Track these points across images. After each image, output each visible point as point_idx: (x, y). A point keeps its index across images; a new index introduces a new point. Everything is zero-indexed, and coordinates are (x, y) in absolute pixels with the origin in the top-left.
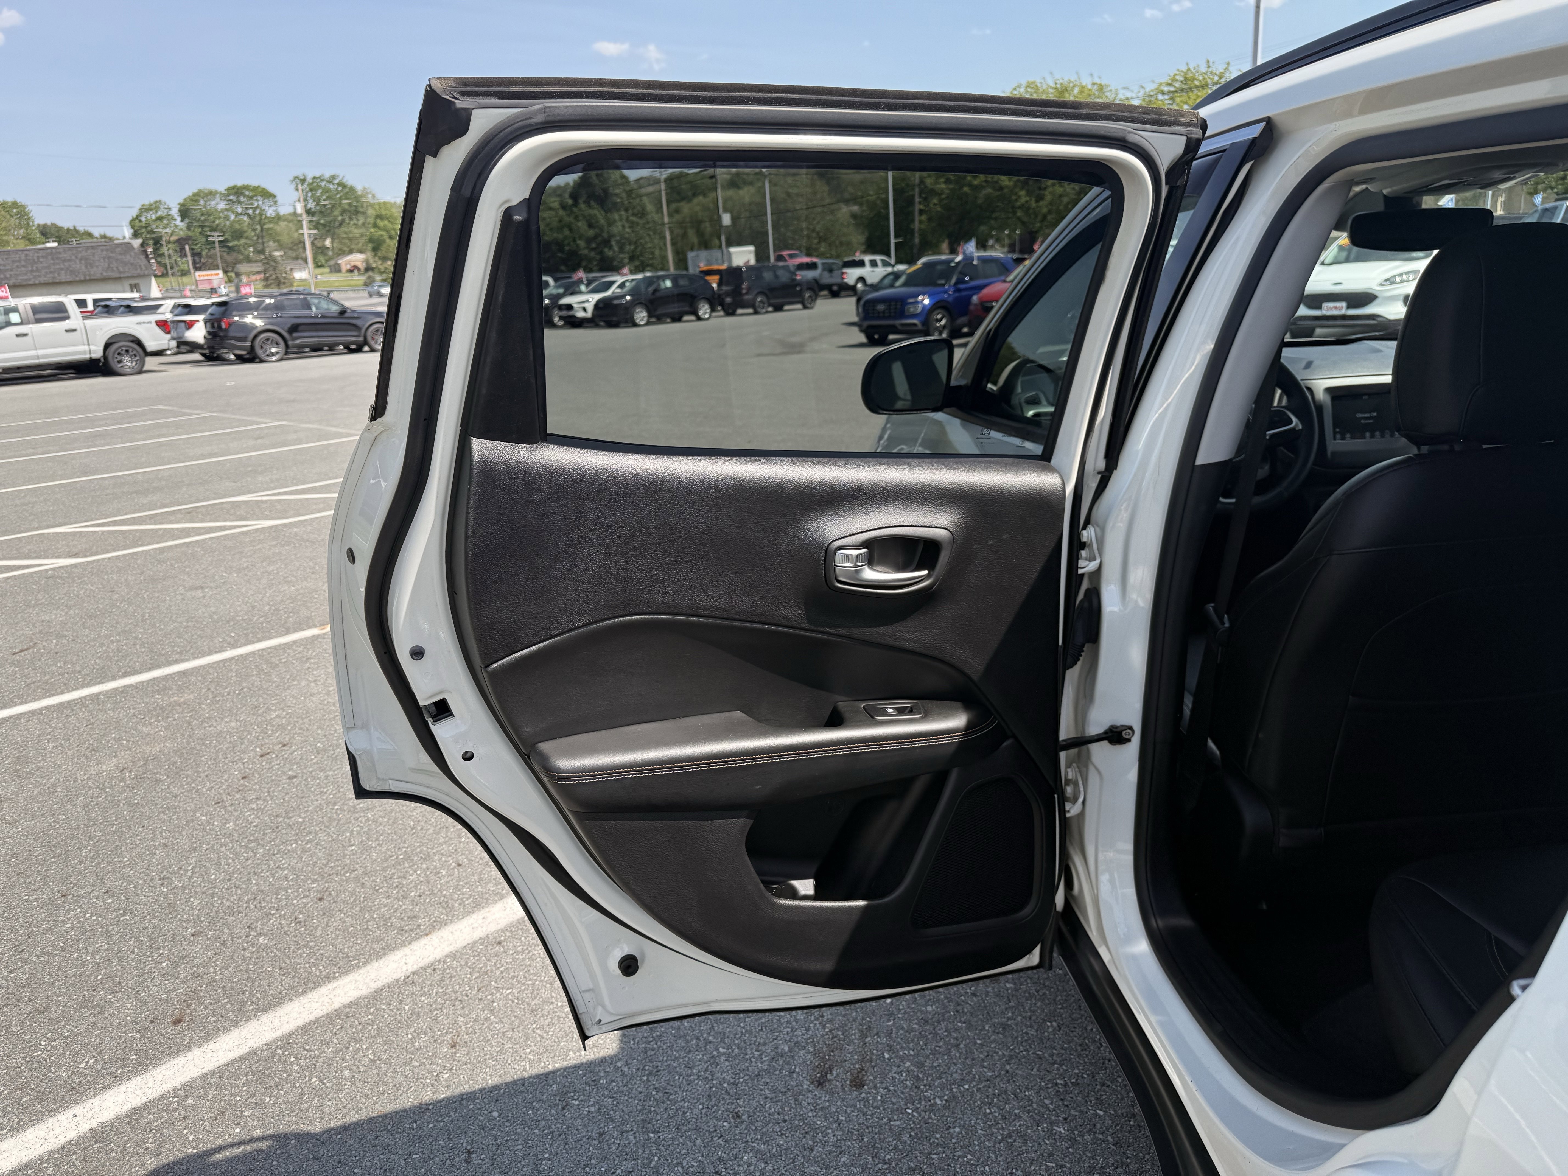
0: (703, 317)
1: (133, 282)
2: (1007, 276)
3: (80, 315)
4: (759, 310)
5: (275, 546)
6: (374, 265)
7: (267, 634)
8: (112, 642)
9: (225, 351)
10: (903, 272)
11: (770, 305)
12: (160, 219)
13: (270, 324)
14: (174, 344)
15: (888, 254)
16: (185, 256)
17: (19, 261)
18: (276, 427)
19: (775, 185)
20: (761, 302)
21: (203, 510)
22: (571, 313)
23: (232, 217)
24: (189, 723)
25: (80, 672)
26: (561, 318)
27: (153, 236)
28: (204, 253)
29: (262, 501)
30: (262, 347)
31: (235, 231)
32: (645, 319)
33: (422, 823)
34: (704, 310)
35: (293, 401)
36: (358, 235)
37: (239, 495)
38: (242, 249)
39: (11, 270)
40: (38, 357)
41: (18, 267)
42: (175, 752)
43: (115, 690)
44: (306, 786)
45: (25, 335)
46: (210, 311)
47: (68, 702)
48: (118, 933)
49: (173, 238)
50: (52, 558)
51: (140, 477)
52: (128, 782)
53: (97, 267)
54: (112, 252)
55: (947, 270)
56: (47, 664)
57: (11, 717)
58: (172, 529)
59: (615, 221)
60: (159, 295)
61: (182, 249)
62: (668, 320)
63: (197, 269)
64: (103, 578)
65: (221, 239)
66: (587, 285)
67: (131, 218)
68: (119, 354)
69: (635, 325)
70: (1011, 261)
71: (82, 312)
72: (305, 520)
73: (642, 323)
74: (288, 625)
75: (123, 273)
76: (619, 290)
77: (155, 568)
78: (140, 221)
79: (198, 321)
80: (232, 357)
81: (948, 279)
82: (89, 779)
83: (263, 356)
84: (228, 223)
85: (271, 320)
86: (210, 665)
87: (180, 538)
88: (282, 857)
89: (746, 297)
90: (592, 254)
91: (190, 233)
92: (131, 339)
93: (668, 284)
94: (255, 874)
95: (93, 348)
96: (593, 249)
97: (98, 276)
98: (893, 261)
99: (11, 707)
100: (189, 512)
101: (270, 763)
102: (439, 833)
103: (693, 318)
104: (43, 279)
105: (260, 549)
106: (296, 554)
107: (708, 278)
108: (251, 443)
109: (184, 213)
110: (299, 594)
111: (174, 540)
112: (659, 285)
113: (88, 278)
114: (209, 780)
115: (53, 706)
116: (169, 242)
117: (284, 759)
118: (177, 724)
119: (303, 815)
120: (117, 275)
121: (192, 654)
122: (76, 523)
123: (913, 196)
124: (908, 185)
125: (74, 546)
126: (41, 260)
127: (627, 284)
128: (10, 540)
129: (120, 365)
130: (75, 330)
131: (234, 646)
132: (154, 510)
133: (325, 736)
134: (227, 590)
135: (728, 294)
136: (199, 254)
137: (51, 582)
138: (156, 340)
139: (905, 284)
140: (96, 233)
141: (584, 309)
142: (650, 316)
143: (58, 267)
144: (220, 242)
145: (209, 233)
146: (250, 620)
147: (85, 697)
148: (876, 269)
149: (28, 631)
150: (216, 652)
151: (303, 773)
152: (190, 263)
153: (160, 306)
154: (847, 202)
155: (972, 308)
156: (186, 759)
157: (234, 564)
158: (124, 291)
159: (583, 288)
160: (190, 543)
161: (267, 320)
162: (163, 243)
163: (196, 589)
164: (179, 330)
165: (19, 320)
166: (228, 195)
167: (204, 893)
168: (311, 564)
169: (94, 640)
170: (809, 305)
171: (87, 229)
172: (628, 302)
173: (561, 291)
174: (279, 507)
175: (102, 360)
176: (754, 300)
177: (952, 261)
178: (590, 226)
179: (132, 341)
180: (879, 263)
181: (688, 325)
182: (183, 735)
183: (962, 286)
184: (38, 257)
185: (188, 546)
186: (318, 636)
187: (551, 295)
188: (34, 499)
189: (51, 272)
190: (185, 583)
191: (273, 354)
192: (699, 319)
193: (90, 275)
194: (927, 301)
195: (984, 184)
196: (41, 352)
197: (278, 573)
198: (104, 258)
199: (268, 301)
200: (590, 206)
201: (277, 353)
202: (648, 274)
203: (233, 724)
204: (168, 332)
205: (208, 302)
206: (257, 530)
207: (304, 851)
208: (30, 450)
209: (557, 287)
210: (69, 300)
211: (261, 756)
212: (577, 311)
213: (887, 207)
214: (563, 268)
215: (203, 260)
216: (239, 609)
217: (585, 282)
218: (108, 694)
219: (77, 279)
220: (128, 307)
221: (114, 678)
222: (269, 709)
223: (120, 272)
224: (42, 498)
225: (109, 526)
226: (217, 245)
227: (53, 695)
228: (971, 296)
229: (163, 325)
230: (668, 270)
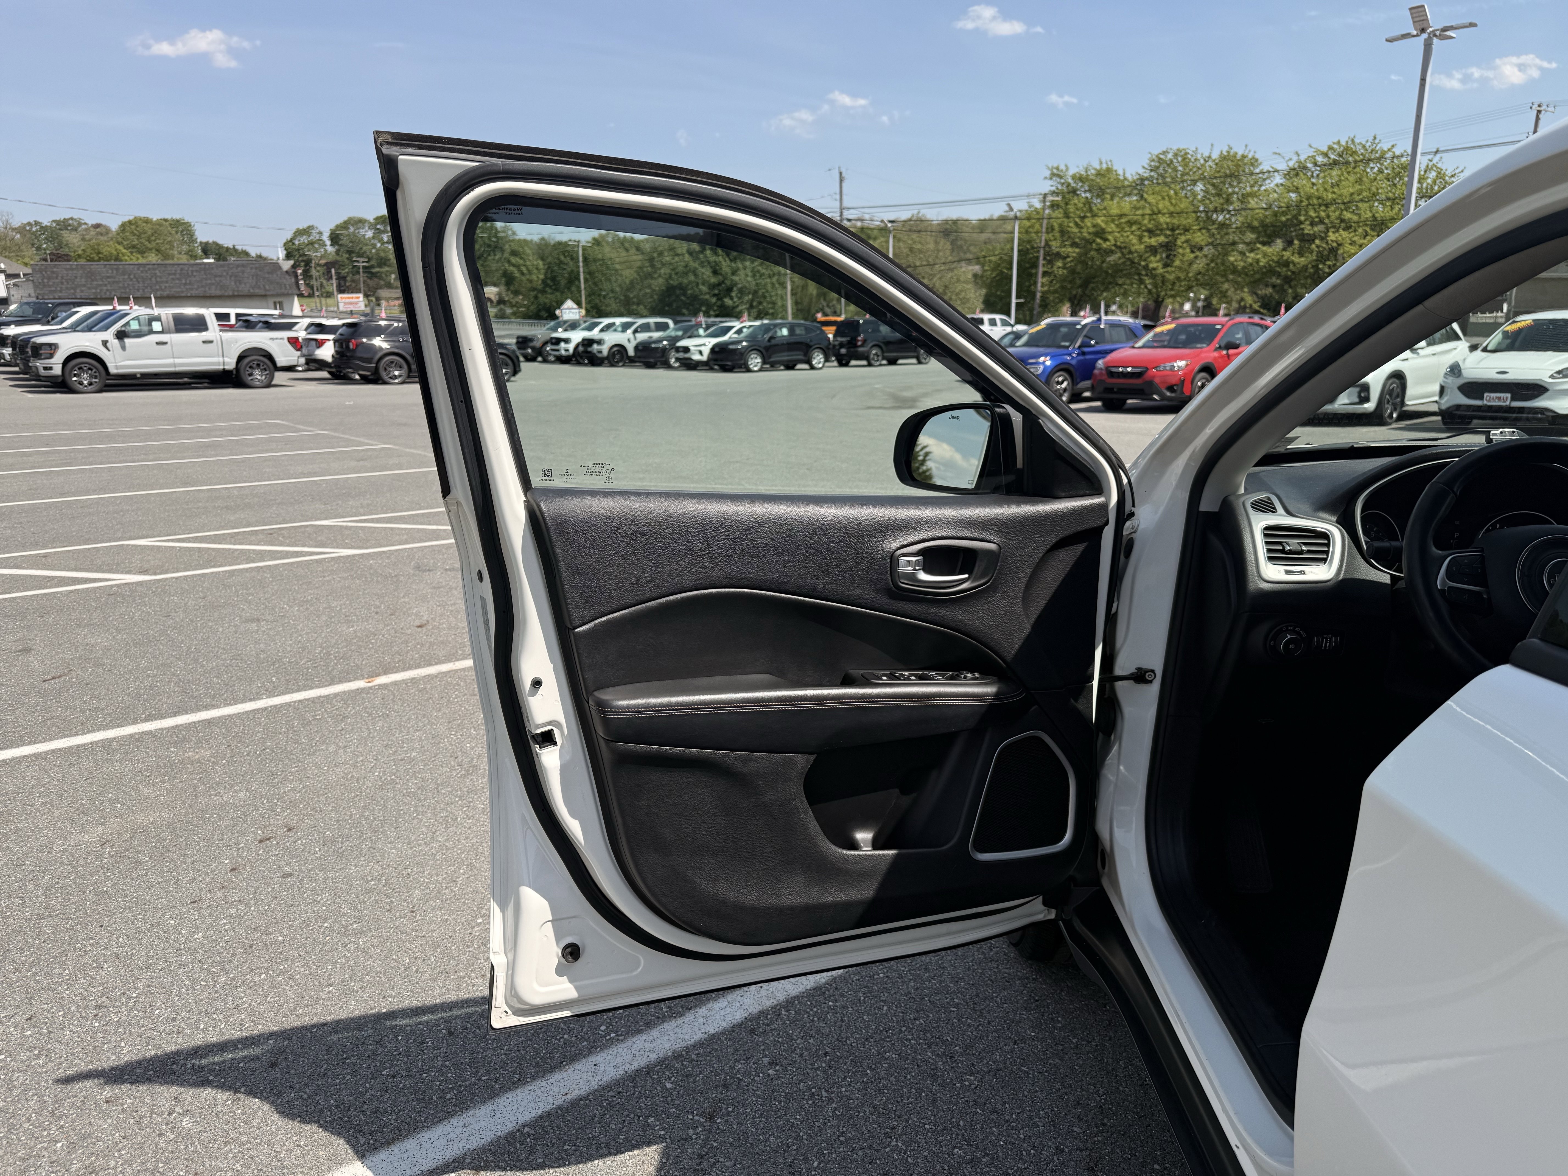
0: (816, 366)
1: (277, 300)
2: (1136, 342)
3: (217, 328)
4: (873, 362)
5: (345, 579)
6: (506, 299)
7: (310, 682)
8: (148, 676)
9: (350, 370)
10: (1025, 333)
11: (883, 358)
12: (312, 243)
13: (397, 347)
14: (302, 361)
15: (1008, 314)
16: (331, 278)
17: (175, 274)
18: (381, 449)
19: (899, 240)
20: (876, 354)
21: (285, 532)
22: (687, 355)
23: (379, 245)
24: (195, 787)
25: (103, 709)
26: (677, 359)
27: (305, 258)
28: (348, 279)
29: (346, 527)
30: (385, 369)
31: (382, 259)
32: (759, 365)
33: (419, 962)
34: (818, 359)
35: (405, 425)
36: (494, 269)
37: (326, 519)
38: (383, 275)
39: (167, 282)
40: (175, 365)
41: (173, 279)
42: (169, 825)
43: (132, 736)
44: (299, 889)
45: (165, 343)
46: (340, 331)
47: (78, 746)
48: (22, 1084)
49: (323, 262)
50: (122, 573)
51: (236, 492)
52: (105, 861)
53: (245, 284)
54: (260, 271)
55: (1072, 332)
56: (73, 697)
57: (13, 759)
58: (249, 550)
59: (738, 269)
60: (300, 314)
61: (329, 272)
62: (782, 368)
63: (341, 291)
64: (163, 600)
65: (365, 264)
66: (706, 329)
67: (285, 241)
68: (250, 367)
69: (749, 370)
70: (1141, 328)
71: (219, 325)
72: (384, 552)
73: (756, 369)
74: (335, 673)
75: (269, 291)
76: (736, 336)
77: (218, 594)
78: (294, 244)
79: (328, 340)
80: (357, 377)
81: (1073, 341)
82: (65, 851)
83: (386, 378)
84: (374, 251)
85: (397, 344)
86: (238, 715)
87: (253, 561)
88: (244, 993)
89: (861, 349)
90: (714, 300)
91: (339, 258)
92: (263, 353)
93: (785, 332)
94: (207, 1013)
95: (226, 359)
96: (715, 295)
97: (246, 292)
98: (1012, 322)
99: (18, 746)
100: (271, 533)
101: (268, 852)
102: (435, 979)
103: (806, 366)
104: (194, 292)
105: (330, 581)
106: (365, 590)
107: (824, 328)
108: (353, 464)
109: (335, 238)
110: (356, 636)
111: (247, 563)
112: (776, 332)
113: (236, 293)
114: (193, 868)
115: (60, 750)
116: (318, 265)
117: (285, 849)
118: (182, 788)
119: (285, 932)
120: (263, 293)
121: (225, 700)
122: (159, 536)
123: (1038, 258)
124: (1033, 248)
125: (148, 561)
126: (195, 274)
127: (745, 330)
128: (89, 549)
129: (250, 378)
130: (211, 342)
131: (271, 695)
132: (237, 528)
133: (338, 821)
134: (283, 625)
135: (842, 345)
136: (344, 278)
137: (112, 599)
138: (286, 357)
139: (1026, 344)
140: (253, 252)
141: (701, 353)
142: (764, 362)
143: (209, 281)
144: (364, 267)
145: (354, 259)
146: (297, 663)
147: (97, 742)
148: (994, 328)
149: (68, 656)
150: (251, 700)
151: (300, 870)
152: (335, 285)
153: (296, 323)
154: (969, 261)
155: (1096, 372)
156: (178, 836)
157: (299, 596)
158: (268, 308)
159: (701, 332)
160: (261, 567)
161: (392, 343)
162: (313, 265)
163: (253, 621)
164: (310, 348)
165: (160, 329)
166: (376, 224)
167: (139, 1036)
168: (377, 603)
169: (130, 672)
170: (923, 361)
171: (244, 248)
172: (743, 347)
173: (680, 333)
174: (361, 535)
175: (234, 372)
176: (869, 352)
177: (1079, 323)
178: (715, 272)
179: (264, 356)
180: (999, 322)
181: (801, 373)
182: (184, 803)
183: (1086, 350)
184: (192, 272)
185: (258, 571)
186: (363, 689)
187: (670, 337)
188: (128, 508)
189: (202, 286)
190: (243, 614)
191: (395, 377)
192: (812, 368)
193: (238, 291)
194: (1048, 363)
195: (1113, 248)
196: (177, 361)
197: (341, 609)
198: (253, 276)
199: (396, 325)
200: (716, 254)
201: (400, 376)
202: (766, 322)
203: (242, 795)
204: (298, 350)
205: (339, 322)
206: (333, 558)
207: (273, 986)
208: (142, 456)
209: (676, 330)
210: (208, 313)
211: (261, 841)
212: (693, 354)
213: (1011, 268)
214: (685, 311)
215: (348, 284)
216: (289, 649)
217: (704, 326)
218: (122, 741)
219: (226, 294)
220: (266, 323)
221: (135, 722)
222: (286, 779)
223: (266, 290)
224: (135, 507)
225: (189, 542)
226: (361, 270)
227: (66, 736)
228: (1097, 360)
229: (294, 342)
230: (787, 318)
